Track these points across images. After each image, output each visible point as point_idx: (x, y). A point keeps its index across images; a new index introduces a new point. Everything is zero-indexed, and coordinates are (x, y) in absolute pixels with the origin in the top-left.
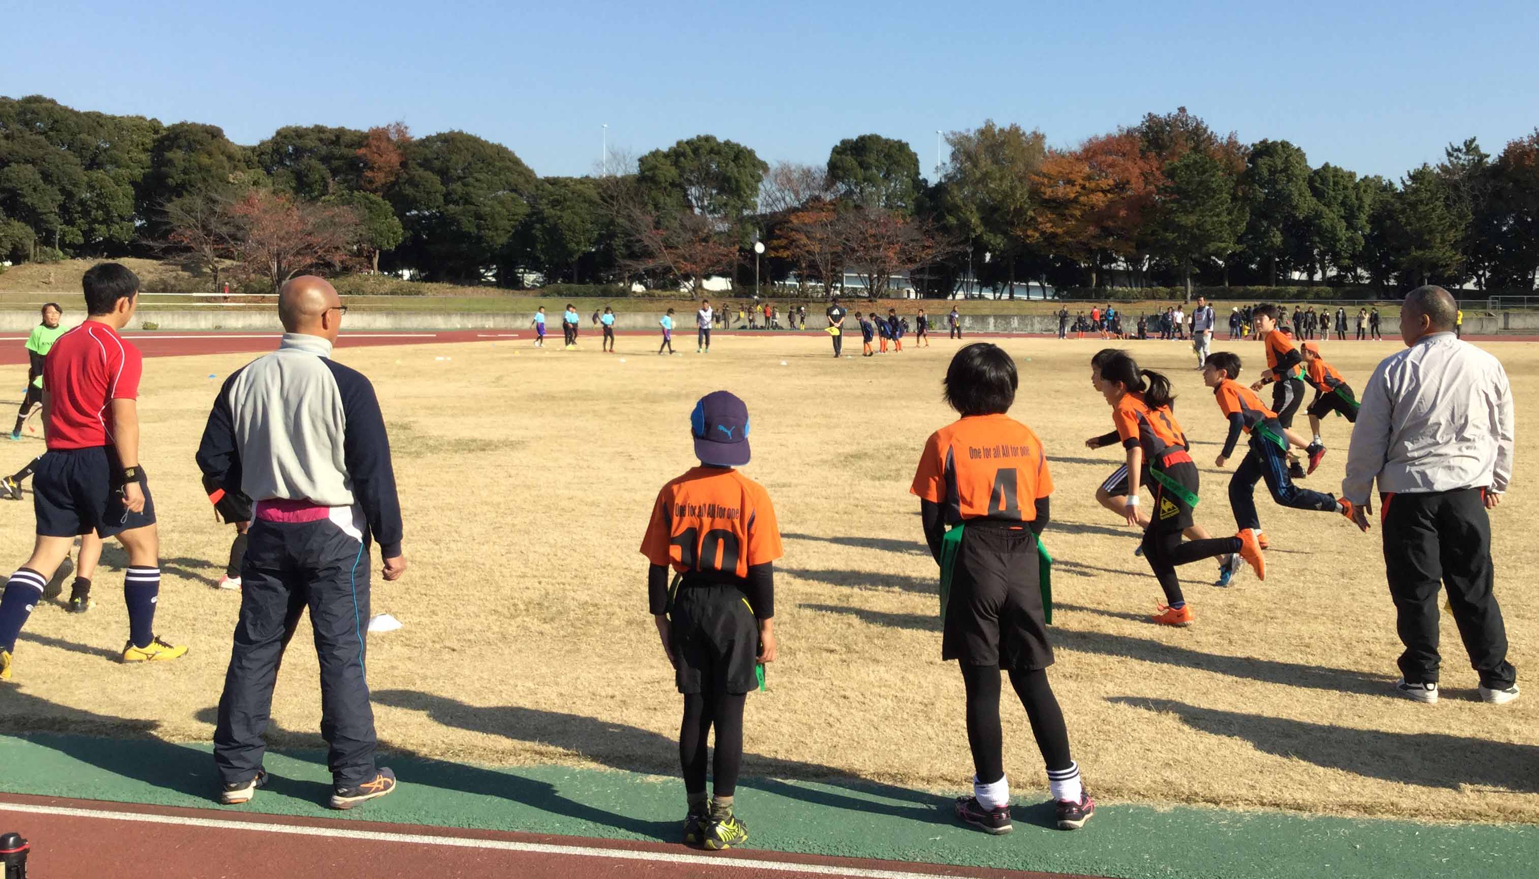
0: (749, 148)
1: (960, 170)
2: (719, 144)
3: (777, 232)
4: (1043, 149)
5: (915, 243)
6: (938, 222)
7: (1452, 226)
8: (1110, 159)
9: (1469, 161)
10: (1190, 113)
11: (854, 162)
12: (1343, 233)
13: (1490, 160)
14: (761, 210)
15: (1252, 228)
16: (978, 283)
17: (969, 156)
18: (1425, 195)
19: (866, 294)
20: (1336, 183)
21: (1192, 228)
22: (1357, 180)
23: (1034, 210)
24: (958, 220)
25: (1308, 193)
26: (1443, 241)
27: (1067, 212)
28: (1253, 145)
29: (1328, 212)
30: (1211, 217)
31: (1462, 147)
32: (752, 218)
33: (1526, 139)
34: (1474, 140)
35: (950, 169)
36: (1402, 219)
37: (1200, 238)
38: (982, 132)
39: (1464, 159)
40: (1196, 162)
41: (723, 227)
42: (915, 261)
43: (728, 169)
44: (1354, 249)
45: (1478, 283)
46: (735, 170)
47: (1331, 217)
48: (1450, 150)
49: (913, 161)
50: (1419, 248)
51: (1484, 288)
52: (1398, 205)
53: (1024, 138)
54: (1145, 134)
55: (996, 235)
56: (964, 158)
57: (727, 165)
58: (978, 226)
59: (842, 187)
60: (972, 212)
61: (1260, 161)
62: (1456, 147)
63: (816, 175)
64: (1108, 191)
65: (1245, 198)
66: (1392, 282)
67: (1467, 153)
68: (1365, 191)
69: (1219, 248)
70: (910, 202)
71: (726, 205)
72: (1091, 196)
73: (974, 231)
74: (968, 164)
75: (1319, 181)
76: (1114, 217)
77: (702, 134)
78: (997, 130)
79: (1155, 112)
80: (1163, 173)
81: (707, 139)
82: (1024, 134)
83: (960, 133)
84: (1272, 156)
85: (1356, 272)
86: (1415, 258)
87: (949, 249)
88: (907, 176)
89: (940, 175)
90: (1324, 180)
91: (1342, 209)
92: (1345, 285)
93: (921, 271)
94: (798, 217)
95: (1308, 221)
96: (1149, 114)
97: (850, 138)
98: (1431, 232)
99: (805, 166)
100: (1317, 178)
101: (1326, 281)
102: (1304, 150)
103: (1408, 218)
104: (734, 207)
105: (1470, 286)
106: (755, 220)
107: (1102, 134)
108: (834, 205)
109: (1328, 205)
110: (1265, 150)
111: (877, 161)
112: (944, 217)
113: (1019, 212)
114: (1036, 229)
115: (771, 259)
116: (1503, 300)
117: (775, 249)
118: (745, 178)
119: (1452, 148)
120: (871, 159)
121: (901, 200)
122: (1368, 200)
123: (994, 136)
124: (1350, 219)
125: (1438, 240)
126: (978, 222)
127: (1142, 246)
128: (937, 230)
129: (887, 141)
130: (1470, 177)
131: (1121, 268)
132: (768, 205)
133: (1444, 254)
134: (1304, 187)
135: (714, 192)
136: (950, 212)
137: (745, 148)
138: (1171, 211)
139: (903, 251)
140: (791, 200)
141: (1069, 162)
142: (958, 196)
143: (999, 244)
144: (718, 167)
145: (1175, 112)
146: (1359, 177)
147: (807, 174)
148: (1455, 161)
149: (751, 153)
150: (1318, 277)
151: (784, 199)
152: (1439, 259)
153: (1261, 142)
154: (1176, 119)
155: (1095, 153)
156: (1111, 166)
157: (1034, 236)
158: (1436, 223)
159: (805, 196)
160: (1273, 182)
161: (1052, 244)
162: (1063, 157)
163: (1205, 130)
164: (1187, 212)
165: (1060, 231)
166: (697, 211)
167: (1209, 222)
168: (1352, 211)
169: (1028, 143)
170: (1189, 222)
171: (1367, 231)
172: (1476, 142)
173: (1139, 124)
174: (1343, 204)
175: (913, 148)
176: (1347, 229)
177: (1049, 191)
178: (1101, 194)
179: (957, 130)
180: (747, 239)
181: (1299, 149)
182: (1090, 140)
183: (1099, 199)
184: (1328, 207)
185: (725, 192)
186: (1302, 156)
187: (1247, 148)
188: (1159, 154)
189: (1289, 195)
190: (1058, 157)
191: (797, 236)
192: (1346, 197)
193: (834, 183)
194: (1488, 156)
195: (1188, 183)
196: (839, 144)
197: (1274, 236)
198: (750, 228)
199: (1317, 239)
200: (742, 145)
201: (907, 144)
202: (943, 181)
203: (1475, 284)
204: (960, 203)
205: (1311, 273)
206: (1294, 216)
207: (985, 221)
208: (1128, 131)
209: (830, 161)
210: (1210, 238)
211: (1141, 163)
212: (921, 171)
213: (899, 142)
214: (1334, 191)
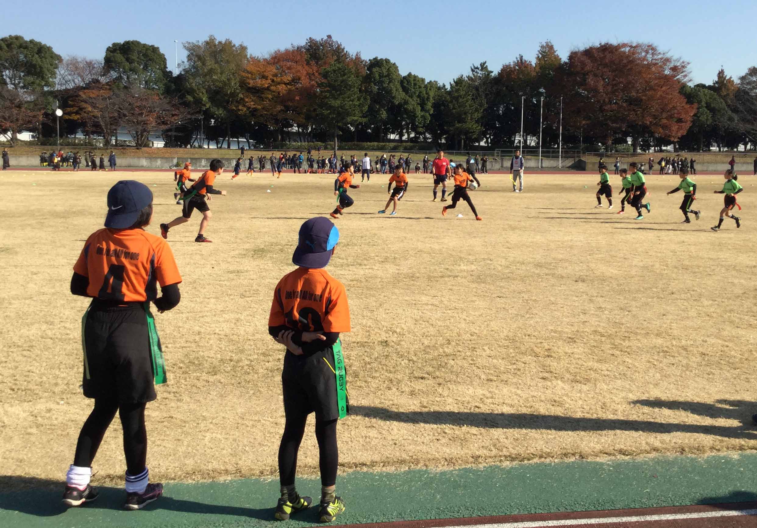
0: (48, 45)
1: (194, 67)
2: (26, 42)
3: (70, 102)
4: (247, 55)
5: (167, 113)
6: (182, 99)
7: (477, 110)
8: (289, 64)
9: (482, 74)
10: (334, 39)
11: (122, 58)
12: (419, 113)
13: (493, 74)
14: (57, 87)
15: (371, 108)
16: (206, 138)
17: (199, 58)
18: (462, 93)
19: (133, 144)
20: (415, 84)
21: (338, 107)
22: (426, 83)
23: (243, 94)
24: (194, 98)
25: (401, 90)
26: (471, 119)
27: (263, 95)
28: (370, 60)
29: (411, 100)
30: (349, 102)
31: (479, 66)
32: (51, 93)
33: (512, 64)
34: (485, 63)
35: (187, 65)
36: (451, 106)
37: (342, 114)
38: (207, 43)
39: (480, 73)
40: (340, 69)
41: (30, 98)
42: (167, 124)
43: (34, 59)
44: (425, 122)
45: (487, 142)
46: (39, 60)
47: (413, 104)
48: (473, 68)
49: (162, 60)
50: (459, 122)
51: (490, 145)
52: (448, 98)
53: (234, 48)
54: (308, 50)
55: (218, 109)
56: (196, 59)
57: (33, 56)
58: (207, 103)
59: (114, 74)
60: (203, 93)
61: (374, 70)
62: (476, 66)
63: (95, 66)
64: (288, 84)
65: (366, 91)
66: (443, 141)
67: (482, 70)
68: (430, 89)
69: (353, 120)
70: (161, 85)
71: (33, 83)
72: (278, 86)
73: (205, 105)
74: (199, 63)
75: (406, 83)
76: (292, 100)
77: (13, 34)
78: (217, 43)
79: (314, 37)
80: (319, 74)
81: (17, 38)
82: (234, 46)
83: (193, 43)
84: (380, 68)
85: (425, 135)
86: (458, 128)
87: (189, 116)
88: (159, 69)
89: (181, 69)
90: (408, 82)
91: (419, 99)
92: (418, 142)
93: (170, 130)
94: (85, 93)
95: (400, 105)
96: (310, 38)
97: (119, 42)
98: (465, 113)
99: (88, 60)
100: (405, 81)
101: (410, 140)
102: (397, 64)
103: (454, 105)
104: (39, 85)
105: (482, 144)
106: (54, 94)
107: (282, 49)
108: (110, 85)
109: (411, 97)
110: (376, 63)
111: (138, 58)
112: (185, 96)
113: (233, 95)
114: (244, 106)
115: (67, 121)
116: (502, 152)
117: (69, 114)
118: (46, 66)
119: (474, 67)
120: (134, 56)
121: (156, 84)
122: (432, 94)
123: (215, 45)
124: (422, 105)
125: (469, 118)
126: (207, 100)
127: (308, 118)
128: (180, 104)
129: (144, 45)
130: (484, 84)
131: (294, 131)
132: (61, 85)
133: (472, 126)
134: (399, 86)
135: (22, 74)
136: (188, 93)
137: (45, 45)
138: (326, 97)
139: (159, 117)
140: (79, 81)
141: (264, 65)
142: (194, 83)
143: (221, 114)
144: (25, 57)
145: (325, 38)
146: (427, 81)
147: (90, 65)
148: (476, 74)
149: (49, 49)
150: (405, 137)
151: (73, 81)
152: (469, 128)
153: (374, 59)
154: (326, 42)
155: (279, 60)
156: (289, 68)
157: (243, 110)
158: (469, 108)
159: (88, 78)
160: (381, 82)
161: (253, 115)
162: (259, 61)
163: (343, 49)
164: (336, 99)
165: (259, 107)
166: (10, 87)
167: (348, 104)
168: (423, 100)
169: (237, 51)
170: (336, 105)
171: (432, 112)
172: (486, 64)
173: (304, 44)
174: (419, 96)
175: (162, 51)
176: (421, 111)
177: (251, 82)
178: (284, 86)
179: (191, 41)
180: (49, 107)
181: (394, 64)
182: (276, 52)
183: (282, 88)
184: (412, 98)
185: (33, 74)
186: (396, 68)
187: (366, 62)
188: (317, 63)
189: (391, 90)
190: (256, 61)
191: (83, 105)
192: (420, 92)
193: (109, 72)
194: (492, 72)
195: (335, 81)
196: (111, 46)
197: (382, 114)
198: (51, 99)
199: (405, 116)
200: (43, 43)
201: (158, 48)
202: (183, 73)
203: (485, 143)
204: (196, 88)
205: (401, 135)
206: (393, 103)
207: (211, 99)
208: (298, 48)
209: (106, 56)
210: (348, 114)
211: (306, 67)
212: (168, 66)
213: (152, 46)
214: (414, 88)
